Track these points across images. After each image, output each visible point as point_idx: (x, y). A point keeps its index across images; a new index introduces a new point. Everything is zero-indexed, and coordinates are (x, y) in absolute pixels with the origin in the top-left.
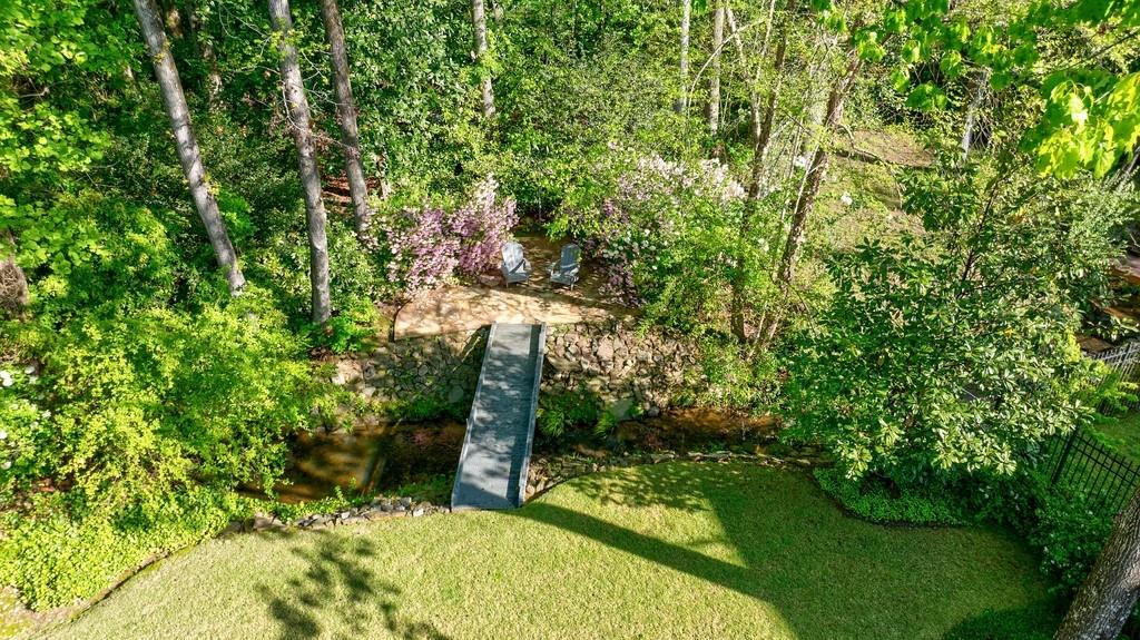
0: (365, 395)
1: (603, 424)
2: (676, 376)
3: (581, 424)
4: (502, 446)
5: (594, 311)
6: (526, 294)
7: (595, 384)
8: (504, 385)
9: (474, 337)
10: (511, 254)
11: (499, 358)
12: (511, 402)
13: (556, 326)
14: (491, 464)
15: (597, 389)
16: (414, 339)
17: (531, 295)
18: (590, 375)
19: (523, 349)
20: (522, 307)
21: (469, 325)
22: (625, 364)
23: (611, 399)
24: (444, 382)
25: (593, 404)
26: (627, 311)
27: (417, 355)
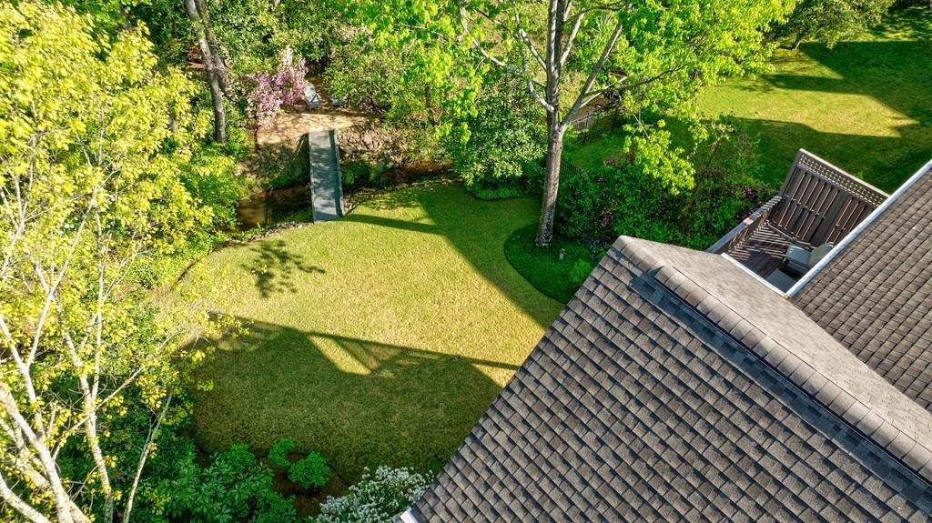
0: (251, 179)
1: (373, 175)
2: (404, 147)
3: (362, 177)
4: (328, 193)
5: (358, 119)
6: (321, 113)
7: (365, 157)
8: (321, 165)
9: (300, 141)
10: (309, 92)
11: (316, 151)
12: (327, 173)
13: (340, 129)
14: (324, 202)
15: (367, 159)
16: (268, 147)
17: (325, 114)
18: (362, 152)
19: (326, 145)
20: (321, 122)
21: (296, 136)
22: (379, 144)
23: (374, 163)
24: (290, 166)
25: (366, 166)
26: (376, 116)
27: (273, 155)
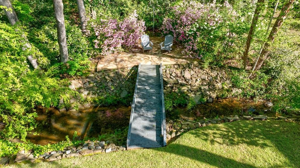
0: (84, 94)
1: (190, 106)
2: (219, 85)
3: (180, 106)
4: (150, 115)
5: (181, 60)
6: (151, 55)
7: (185, 89)
8: (147, 88)
9: (131, 70)
10: (145, 39)
11: (144, 77)
12: (151, 95)
13: (166, 65)
14: (147, 123)
15: (186, 91)
16: (106, 71)
17: (153, 55)
18: (182, 85)
19: (154, 74)
20: (150, 59)
21: (129, 65)
22: (197, 80)
23: (192, 95)
24: (118, 89)
25: (184, 97)
26: (195, 59)
27: (107, 77)
